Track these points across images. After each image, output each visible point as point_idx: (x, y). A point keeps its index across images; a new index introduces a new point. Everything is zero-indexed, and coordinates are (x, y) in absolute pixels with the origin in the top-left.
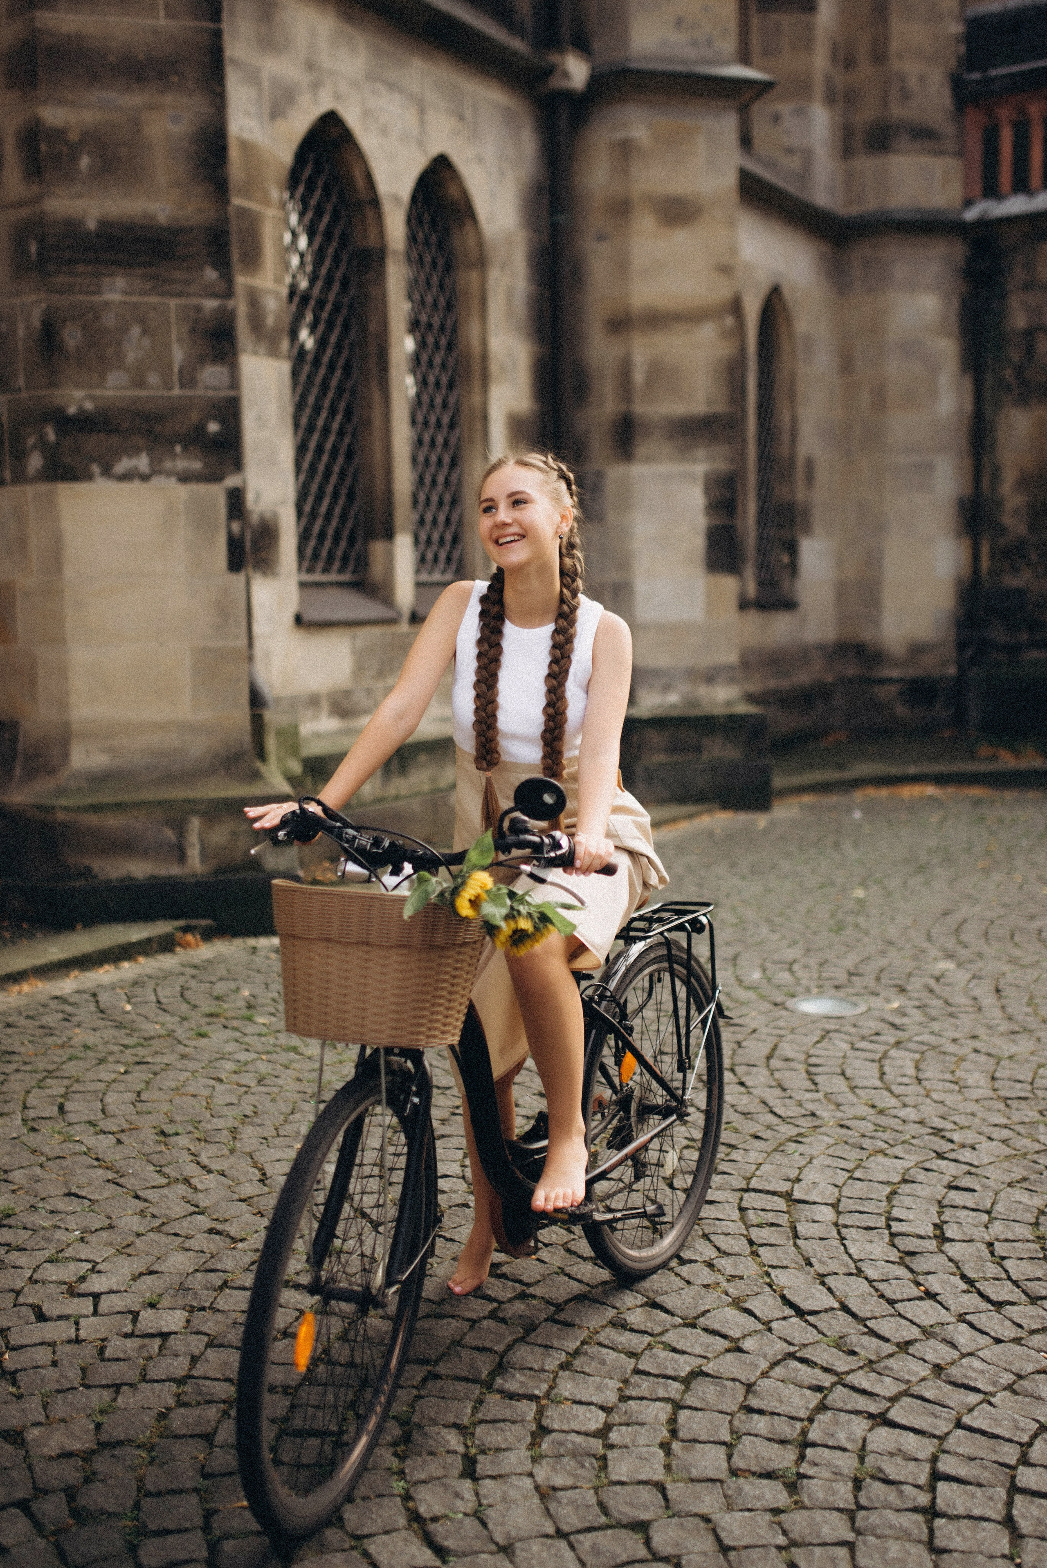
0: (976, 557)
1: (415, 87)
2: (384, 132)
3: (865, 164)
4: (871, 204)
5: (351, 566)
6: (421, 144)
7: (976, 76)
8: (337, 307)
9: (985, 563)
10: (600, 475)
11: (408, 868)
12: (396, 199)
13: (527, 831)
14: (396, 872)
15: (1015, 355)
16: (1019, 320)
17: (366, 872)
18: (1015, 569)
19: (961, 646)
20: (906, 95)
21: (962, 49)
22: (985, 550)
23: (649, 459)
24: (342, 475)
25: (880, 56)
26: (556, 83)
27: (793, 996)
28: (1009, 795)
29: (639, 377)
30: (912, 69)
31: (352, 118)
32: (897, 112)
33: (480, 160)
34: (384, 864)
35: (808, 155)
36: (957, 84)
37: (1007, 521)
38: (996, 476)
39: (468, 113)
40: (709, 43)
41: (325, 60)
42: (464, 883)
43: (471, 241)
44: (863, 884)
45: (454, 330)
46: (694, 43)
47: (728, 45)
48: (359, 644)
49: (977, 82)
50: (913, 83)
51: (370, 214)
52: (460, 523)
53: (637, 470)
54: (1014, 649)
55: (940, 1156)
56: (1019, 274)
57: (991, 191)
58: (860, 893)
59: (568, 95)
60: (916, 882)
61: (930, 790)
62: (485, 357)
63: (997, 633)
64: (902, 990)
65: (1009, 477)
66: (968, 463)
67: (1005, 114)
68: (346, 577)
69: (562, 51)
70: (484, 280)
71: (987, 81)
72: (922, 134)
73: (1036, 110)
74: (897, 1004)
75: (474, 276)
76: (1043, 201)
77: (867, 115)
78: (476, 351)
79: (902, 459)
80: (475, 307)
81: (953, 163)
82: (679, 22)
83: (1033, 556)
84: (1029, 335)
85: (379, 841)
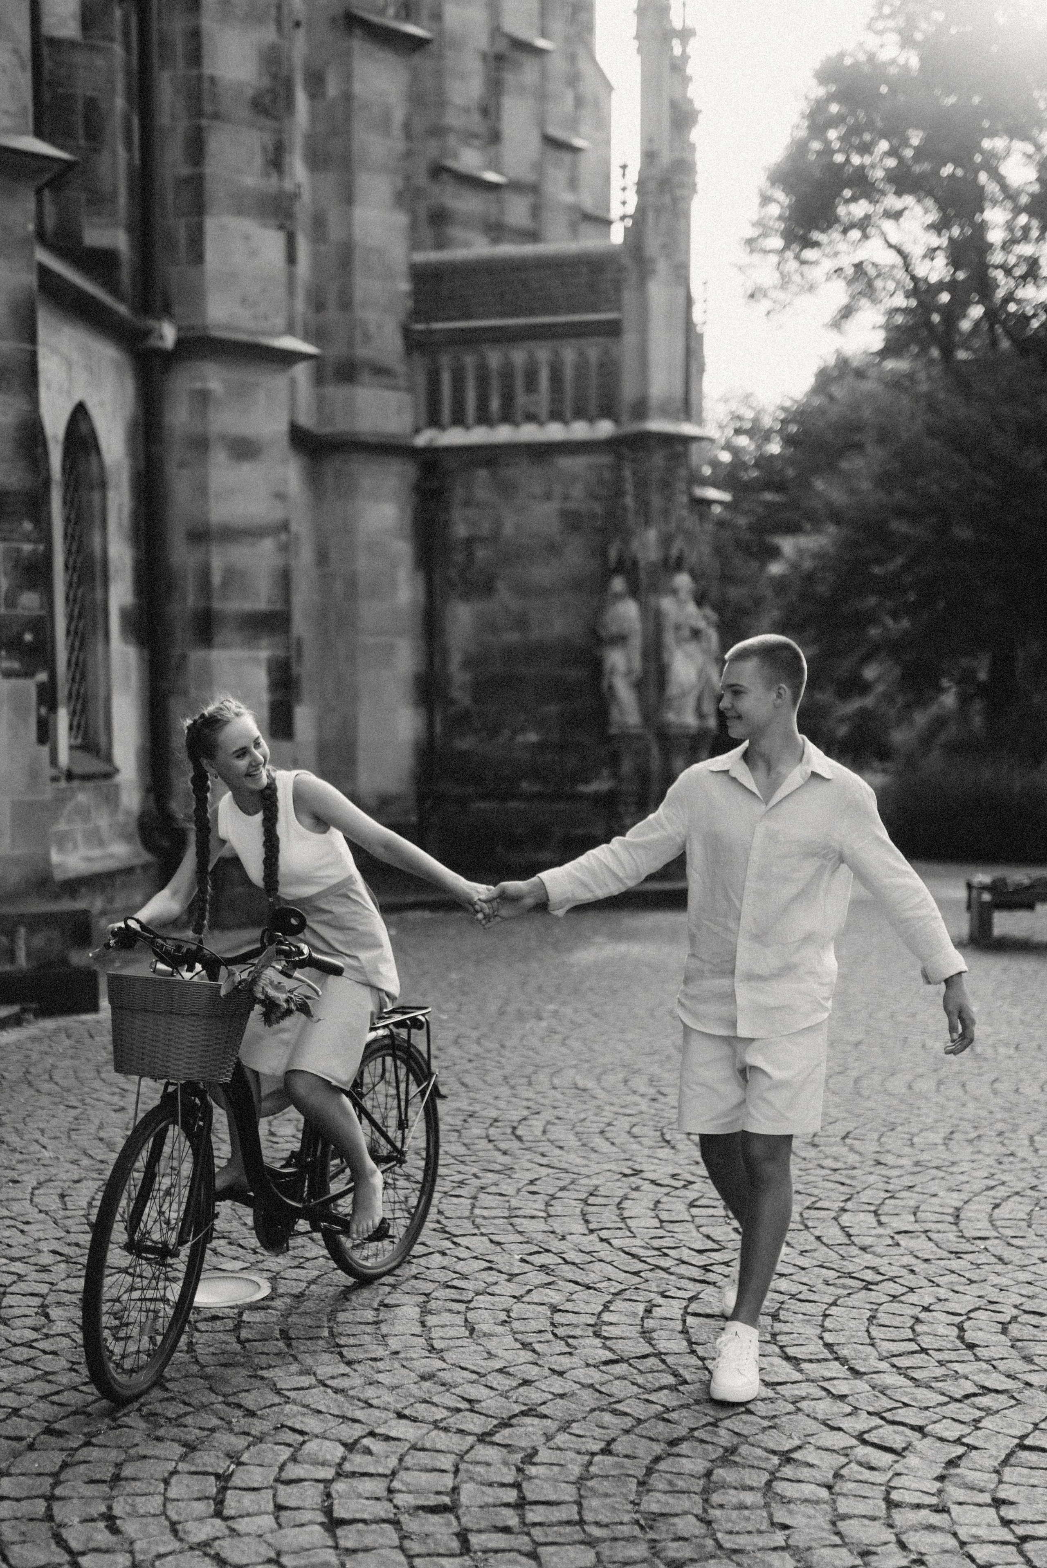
0: (430, 725)
1: (65, 349)
3: (336, 392)
4: (340, 425)
6: (69, 394)
7: (420, 327)
9: (438, 729)
10: (184, 657)
11: (198, 967)
14: (191, 969)
15: (459, 557)
16: (461, 531)
17: (170, 969)
18: (462, 735)
19: (420, 798)
20: (367, 338)
21: (410, 303)
22: (438, 718)
23: (225, 646)
25: (346, 304)
26: (154, 342)
29: (216, 579)
30: (370, 316)
32: (363, 352)
33: (103, 404)
34: (182, 964)
36: (407, 333)
37: (456, 693)
39: (95, 366)
40: (266, 318)
42: (259, 977)
43: (95, 468)
46: (255, 317)
47: (280, 320)
49: (421, 332)
50: (372, 329)
51: (41, 450)
53: (217, 655)
54: (463, 801)
56: (459, 493)
57: (434, 421)
59: (161, 353)
60: (483, 968)
61: (427, 914)
62: (106, 561)
63: (450, 788)
65: (456, 659)
66: (421, 644)
67: (445, 360)
69: (159, 319)
70: (104, 498)
71: (431, 332)
72: (380, 371)
73: (469, 360)
74: (544, 1024)
75: (96, 496)
76: (478, 435)
77: (336, 351)
78: (98, 553)
79: (371, 640)
80: (97, 522)
81: (405, 398)
82: (244, 301)
83: (477, 724)
84: (470, 542)
85: (179, 948)
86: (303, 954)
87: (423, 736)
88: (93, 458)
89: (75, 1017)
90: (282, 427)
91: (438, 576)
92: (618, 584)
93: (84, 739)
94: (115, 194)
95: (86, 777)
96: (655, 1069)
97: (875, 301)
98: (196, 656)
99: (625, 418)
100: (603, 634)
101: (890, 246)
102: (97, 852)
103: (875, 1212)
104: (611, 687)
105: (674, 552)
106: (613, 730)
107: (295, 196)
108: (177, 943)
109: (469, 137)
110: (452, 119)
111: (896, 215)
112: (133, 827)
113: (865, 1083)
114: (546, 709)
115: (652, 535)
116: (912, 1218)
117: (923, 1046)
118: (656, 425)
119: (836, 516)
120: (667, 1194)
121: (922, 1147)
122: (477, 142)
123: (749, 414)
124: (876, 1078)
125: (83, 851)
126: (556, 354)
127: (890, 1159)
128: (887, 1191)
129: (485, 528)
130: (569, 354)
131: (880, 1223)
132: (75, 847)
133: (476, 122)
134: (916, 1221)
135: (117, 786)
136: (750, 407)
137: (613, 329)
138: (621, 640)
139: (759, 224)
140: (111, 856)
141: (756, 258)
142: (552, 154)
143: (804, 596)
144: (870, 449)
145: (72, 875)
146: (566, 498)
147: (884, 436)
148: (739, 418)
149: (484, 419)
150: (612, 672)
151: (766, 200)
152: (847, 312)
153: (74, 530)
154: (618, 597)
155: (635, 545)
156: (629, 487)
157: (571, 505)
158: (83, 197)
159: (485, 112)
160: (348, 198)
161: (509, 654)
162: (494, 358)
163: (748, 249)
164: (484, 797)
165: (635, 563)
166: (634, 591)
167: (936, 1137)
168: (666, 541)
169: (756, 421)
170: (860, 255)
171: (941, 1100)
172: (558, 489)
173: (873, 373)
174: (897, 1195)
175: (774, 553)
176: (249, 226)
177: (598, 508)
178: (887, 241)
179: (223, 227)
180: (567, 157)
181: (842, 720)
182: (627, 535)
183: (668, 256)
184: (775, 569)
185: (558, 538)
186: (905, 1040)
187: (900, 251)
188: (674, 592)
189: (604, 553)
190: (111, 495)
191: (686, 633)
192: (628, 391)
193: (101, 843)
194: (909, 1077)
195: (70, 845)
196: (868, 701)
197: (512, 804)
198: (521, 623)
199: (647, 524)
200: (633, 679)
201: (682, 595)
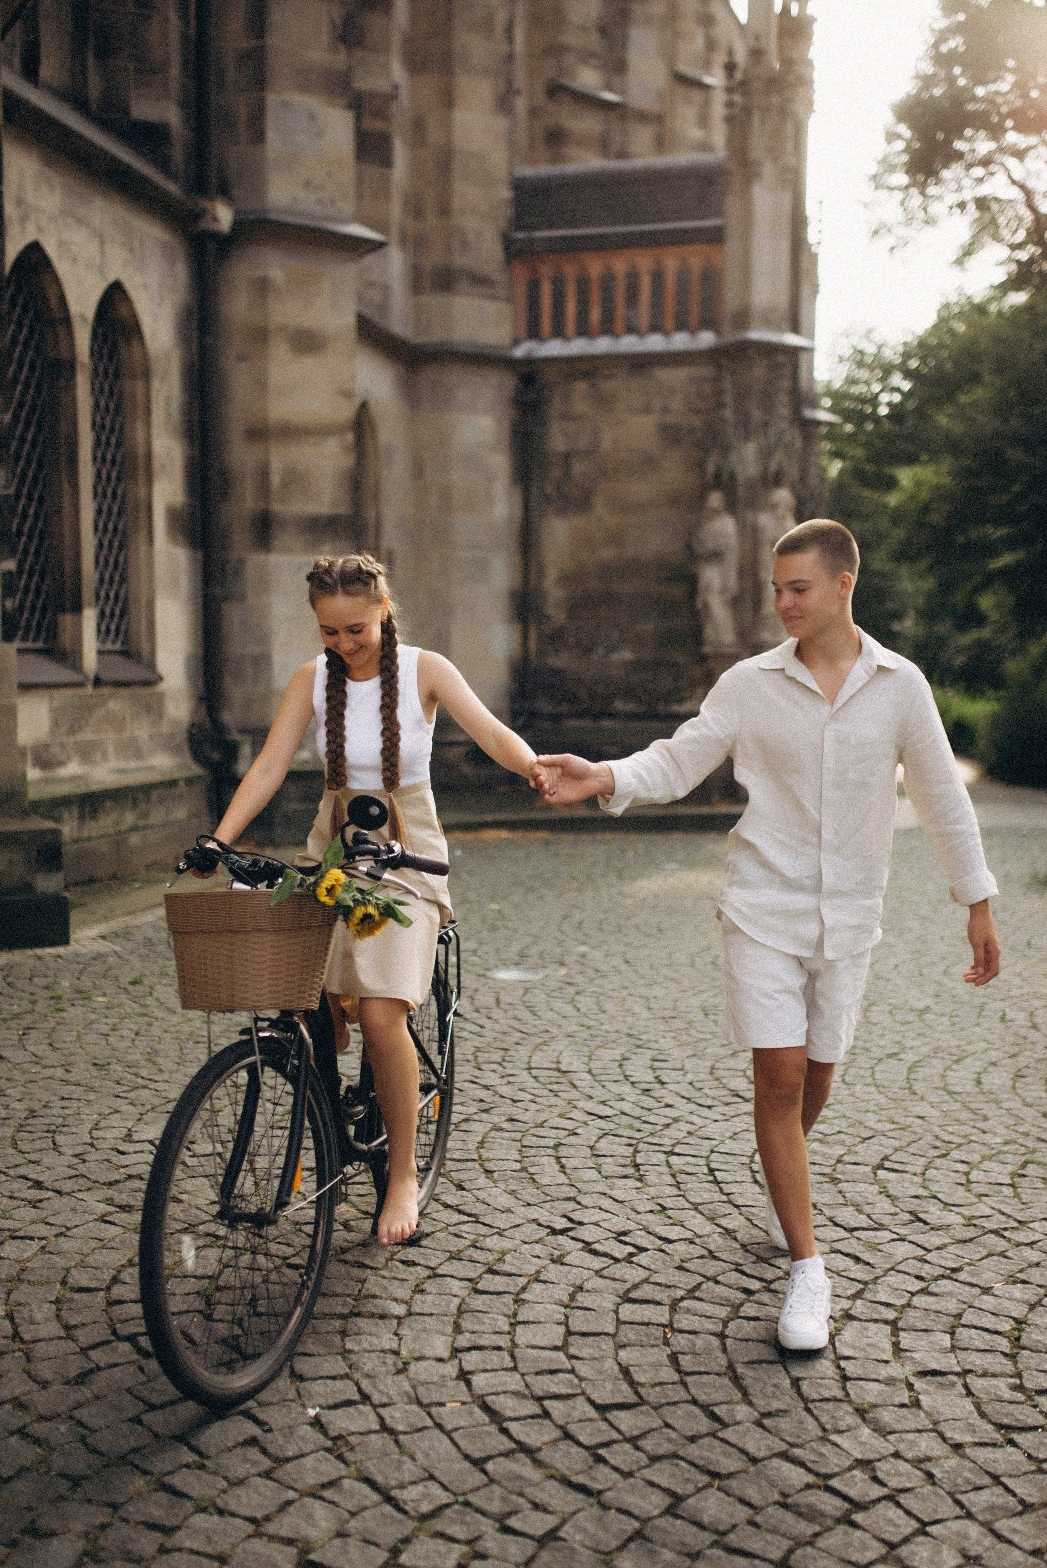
0: (525, 638)
1: (96, 221)
2: (74, 260)
3: (433, 301)
4: (435, 336)
5: (43, 634)
6: (101, 272)
7: (521, 235)
8: (33, 410)
9: (533, 645)
10: (241, 561)
12: (83, 319)
13: (367, 842)
15: (556, 472)
16: (559, 445)
17: (248, 887)
18: (556, 651)
19: (514, 715)
20: (465, 246)
21: (510, 212)
22: (533, 635)
23: (284, 550)
24: (37, 553)
25: (444, 210)
26: (206, 224)
27: (489, 970)
28: (569, 837)
29: (276, 480)
30: (471, 224)
31: (50, 248)
32: (460, 260)
33: (146, 287)
35: (386, 289)
36: (507, 242)
37: (551, 610)
38: (541, 574)
39: (137, 245)
40: (332, 203)
41: (30, 197)
42: (322, 877)
43: (137, 355)
44: (493, 899)
45: (121, 430)
46: (320, 202)
47: (347, 207)
48: (55, 703)
49: (522, 240)
50: (471, 236)
51: (61, 329)
52: (126, 600)
53: (275, 560)
54: (557, 718)
55: (638, 1047)
56: (556, 406)
57: (534, 333)
58: (495, 906)
59: (216, 236)
60: (531, 898)
62: (149, 456)
63: (543, 705)
64: (562, 964)
65: (552, 574)
66: (517, 560)
67: (546, 270)
68: (39, 645)
69: (211, 199)
70: (148, 389)
71: (531, 241)
72: (479, 281)
73: (570, 271)
74: (563, 971)
75: (139, 386)
76: (577, 347)
77: (433, 258)
78: (141, 449)
79: (465, 555)
80: (140, 412)
81: (504, 308)
82: (307, 184)
83: (572, 641)
84: (567, 457)
85: (255, 863)
86: (393, 851)
87: (518, 653)
88: (135, 343)
89: (29, 952)
90: (349, 320)
91: (535, 491)
92: (715, 499)
93: (123, 643)
94: (166, 62)
95: (118, 684)
96: (665, 1043)
97: (997, 238)
98: (255, 560)
99: (726, 328)
100: (699, 549)
101: (1014, 182)
102: (133, 764)
103: (893, 1323)
104: (706, 606)
105: (773, 467)
106: (707, 649)
107: (393, 96)
108: (255, 857)
109: (587, 56)
110: (571, 38)
111: (1020, 154)
112: (181, 737)
113: (921, 1073)
114: (642, 626)
115: (750, 450)
116: (946, 1340)
117: (1003, 1019)
118: (755, 335)
119: (953, 446)
120: (598, 1273)
121: (982, 1189)
122: (594, 62)
123: (871, 349)
124: (938, 1065)
125: (114, 763)
126: (658, 263)
127: (934, 1213)
128: (919, 1278)
129: (583, 443)
130: (671, 263)
131: (897, 1349)
132: (105, 756)
133: (594, 41)
134: (953, 1348)
135: (161, 696)
136: (871, 341)
137: (716, 236)
138: (716, 556)
139: (884, 161)
140: (152, 768)
141: (883, 194)
142: (681, 91)
143: (920, 525)
144: (987, 378)
145: (94, 787)
146: (665, 410)
147: (1002, 366)
148: (862, 353)
149: (584, 331)
150: (708, 587)
151: (891, 136)
152: (968, 251)
153: (102, 418)
154: (716, 512)
155: (733, 458)
156: (728, 398)
157: (671, 419)
158: (131, 66)
159: (603, 30)
160: (448, 101)
161: (606, 571)
162: (595, 267)
163: (873, 185)
164: (579, 715)
165: (733, 477)
166: (732, 507)
167: (1001, 1172)
168: (766, 454)
169: (877, 356)
170: (984, 190)
171: (1016, 1105)
172: (657, 403)
173: (993, 308)
174: (933, 1288)
175: (891, 484)
176: (313, 103)
177: (697, 422)
178: (1010, 177)
179: (286, 104)
180: (697, 96)
181: (959, 651)
182: (726, 449)
183: (775, 160)
184: (893, 499)
185: (656, 452)
186: (982, 1007)
187: (1023, 187)
188: (773, 507)
189: (700, 466)
190: (156, 384)
192: (731, 301)
193: (139, 755)
194: (978, 1065)
195: (98, 755)
196: (985, 633)
197: (607, 723)
198: (616, 539)
199: (747, 437)
200: (728, 597)
201: (780, 511)
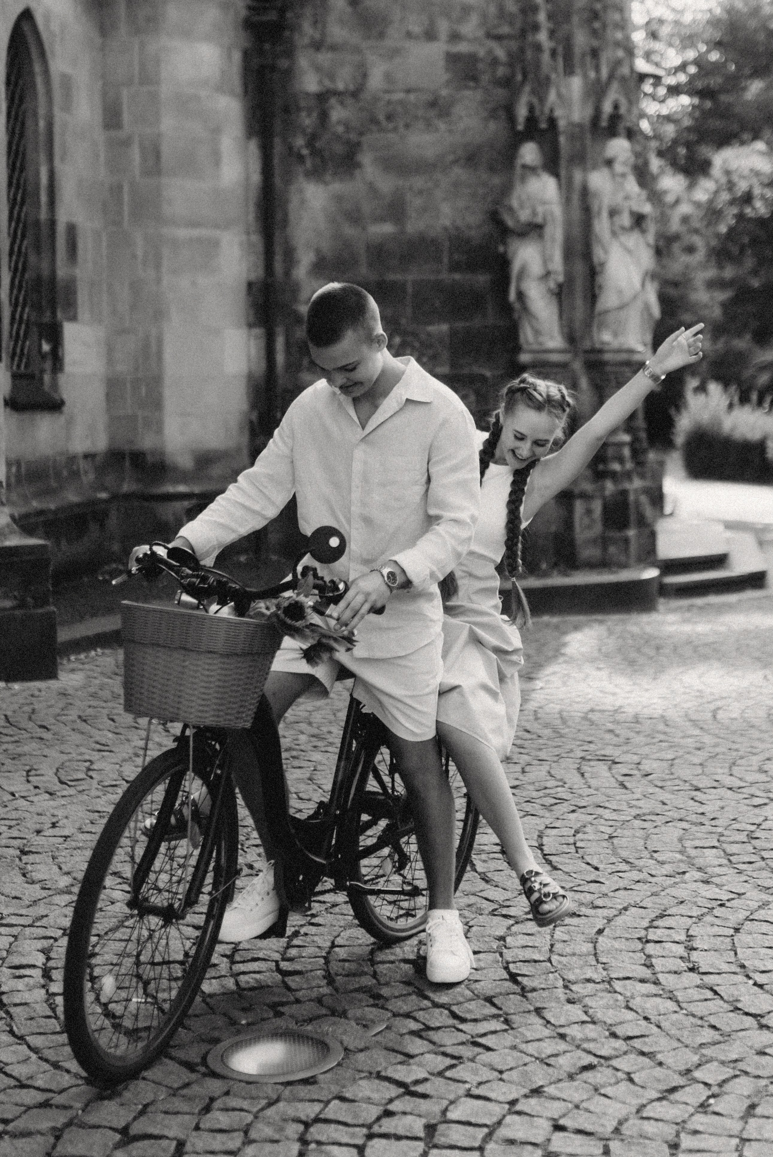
9: (279, 358)
15: (307, 119)
16: (310, 83)
22: (279, 342)
56: (306, 32)
65: (304, 259)
79: (182, 233)
84: (321, 99)
87: (260, 367)
91: (278, 147)
92: (529, 153)
104: (521, 295)
105: (607, 108)
114: (431, 328)
115: (575, 86)
129: (344, 79)
138: (533, 230)
146: (455, 37)
150: (522, 273)
154: (530, 170)
155: (552, 96)
156: (542, 18)
157: (463, 48)
165: (552, 122)
166: (552, 163)
168: (595, 93)
172: (443, 27)
177: (500, 51)
182: (541, 85)
185: (444, 92)
188: (608, 164)
189: (509, 111)
191: (626, 220)
198: (395, 209)
199: (569, 70)
200: (552, 285)
201: (619, 168)
